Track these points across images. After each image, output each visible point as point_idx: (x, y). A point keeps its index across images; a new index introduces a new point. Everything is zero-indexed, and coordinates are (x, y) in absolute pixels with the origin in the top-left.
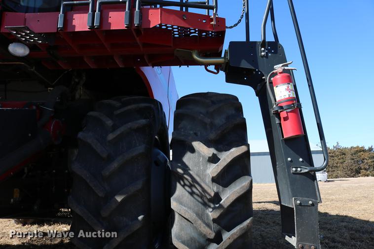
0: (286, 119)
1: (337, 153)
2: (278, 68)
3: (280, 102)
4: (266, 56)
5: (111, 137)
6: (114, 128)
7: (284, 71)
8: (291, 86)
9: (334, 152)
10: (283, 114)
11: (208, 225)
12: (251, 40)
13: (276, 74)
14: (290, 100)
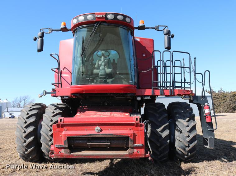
0: (207, 117)
1: (221, 96)
2: (206, 104)
3: (206, 113)
4: (203, 100)
5: (159, 120)
6: (159, 117)
7: (207, 105)
8: (209, 110)
9: (219, 95)
10: (207, 116)
11: (186, 143)
12: (196, 95)
13: (205, 106)
14: (209, 113)
